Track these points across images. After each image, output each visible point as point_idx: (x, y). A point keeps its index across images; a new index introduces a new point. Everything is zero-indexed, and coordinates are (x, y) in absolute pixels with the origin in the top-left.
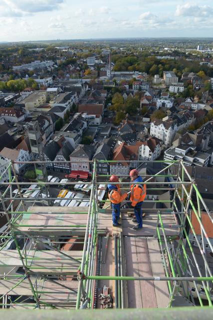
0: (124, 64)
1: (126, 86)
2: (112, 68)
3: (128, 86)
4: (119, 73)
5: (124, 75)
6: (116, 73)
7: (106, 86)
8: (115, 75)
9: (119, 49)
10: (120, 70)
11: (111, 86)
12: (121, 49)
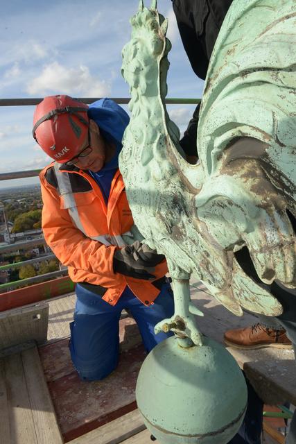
0: (26, 222)
1: (35, 250)
2: (10, 228)
3: (38, 249)
4: (22, 234)
5: (30, 237)
6: (17, 235)
7: (5, 255)
8: (16, 239)
9: (15, 201)
10: (22, 230)
11: (14, 254)
12: (19, 201)
